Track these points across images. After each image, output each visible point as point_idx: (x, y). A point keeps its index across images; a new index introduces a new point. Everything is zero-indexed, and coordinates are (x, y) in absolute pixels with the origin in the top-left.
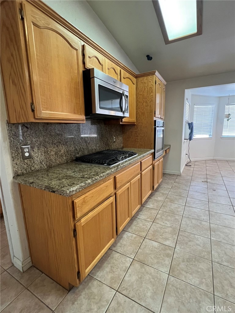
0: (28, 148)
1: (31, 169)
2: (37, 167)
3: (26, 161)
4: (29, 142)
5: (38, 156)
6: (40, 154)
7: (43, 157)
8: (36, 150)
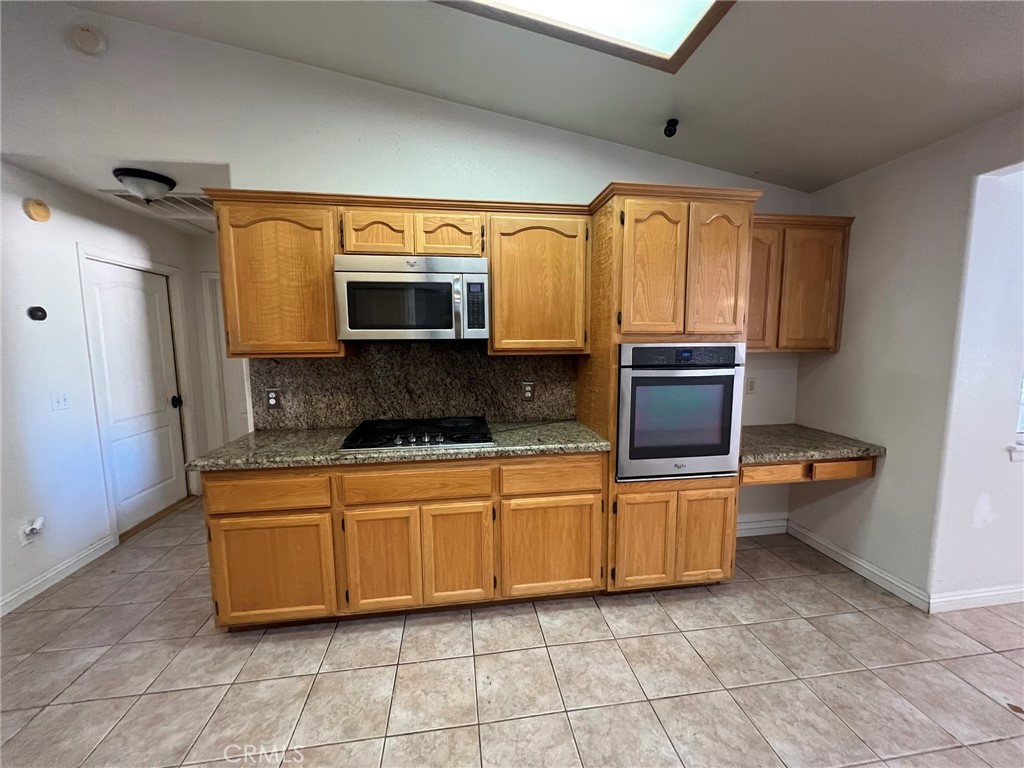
0: (275, 392)
1: (278, 425)
2: (290, 424)
3: (271, 411)
4: (278, 383)
5: (292, 406)
6: (295, 403)
7: (301, 410)
8: (289, 396)
